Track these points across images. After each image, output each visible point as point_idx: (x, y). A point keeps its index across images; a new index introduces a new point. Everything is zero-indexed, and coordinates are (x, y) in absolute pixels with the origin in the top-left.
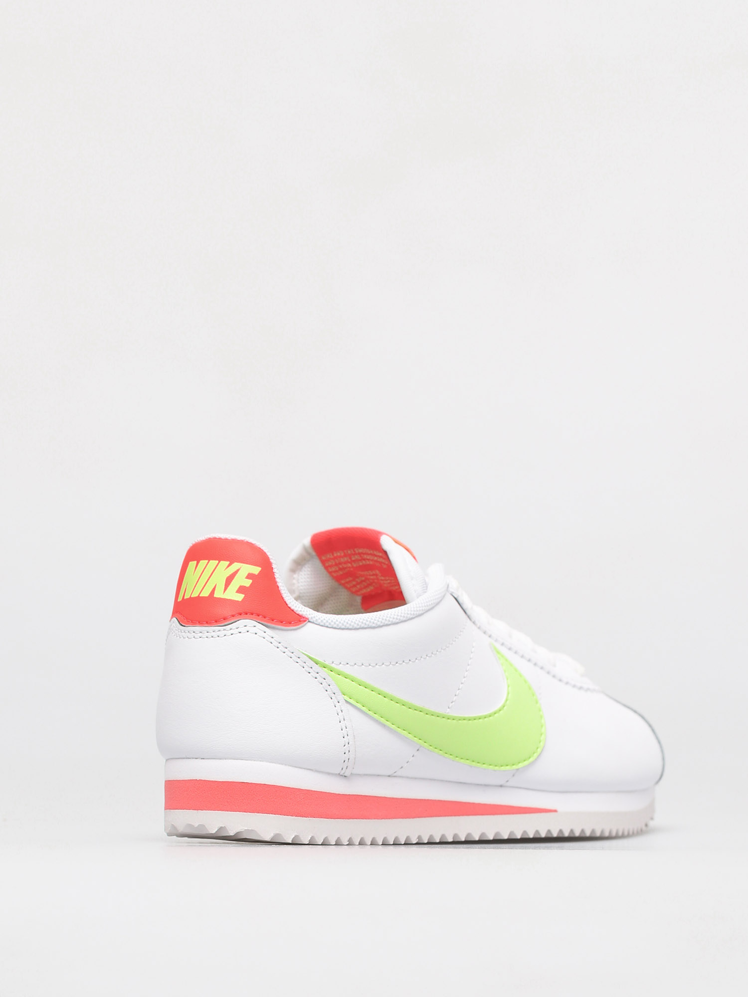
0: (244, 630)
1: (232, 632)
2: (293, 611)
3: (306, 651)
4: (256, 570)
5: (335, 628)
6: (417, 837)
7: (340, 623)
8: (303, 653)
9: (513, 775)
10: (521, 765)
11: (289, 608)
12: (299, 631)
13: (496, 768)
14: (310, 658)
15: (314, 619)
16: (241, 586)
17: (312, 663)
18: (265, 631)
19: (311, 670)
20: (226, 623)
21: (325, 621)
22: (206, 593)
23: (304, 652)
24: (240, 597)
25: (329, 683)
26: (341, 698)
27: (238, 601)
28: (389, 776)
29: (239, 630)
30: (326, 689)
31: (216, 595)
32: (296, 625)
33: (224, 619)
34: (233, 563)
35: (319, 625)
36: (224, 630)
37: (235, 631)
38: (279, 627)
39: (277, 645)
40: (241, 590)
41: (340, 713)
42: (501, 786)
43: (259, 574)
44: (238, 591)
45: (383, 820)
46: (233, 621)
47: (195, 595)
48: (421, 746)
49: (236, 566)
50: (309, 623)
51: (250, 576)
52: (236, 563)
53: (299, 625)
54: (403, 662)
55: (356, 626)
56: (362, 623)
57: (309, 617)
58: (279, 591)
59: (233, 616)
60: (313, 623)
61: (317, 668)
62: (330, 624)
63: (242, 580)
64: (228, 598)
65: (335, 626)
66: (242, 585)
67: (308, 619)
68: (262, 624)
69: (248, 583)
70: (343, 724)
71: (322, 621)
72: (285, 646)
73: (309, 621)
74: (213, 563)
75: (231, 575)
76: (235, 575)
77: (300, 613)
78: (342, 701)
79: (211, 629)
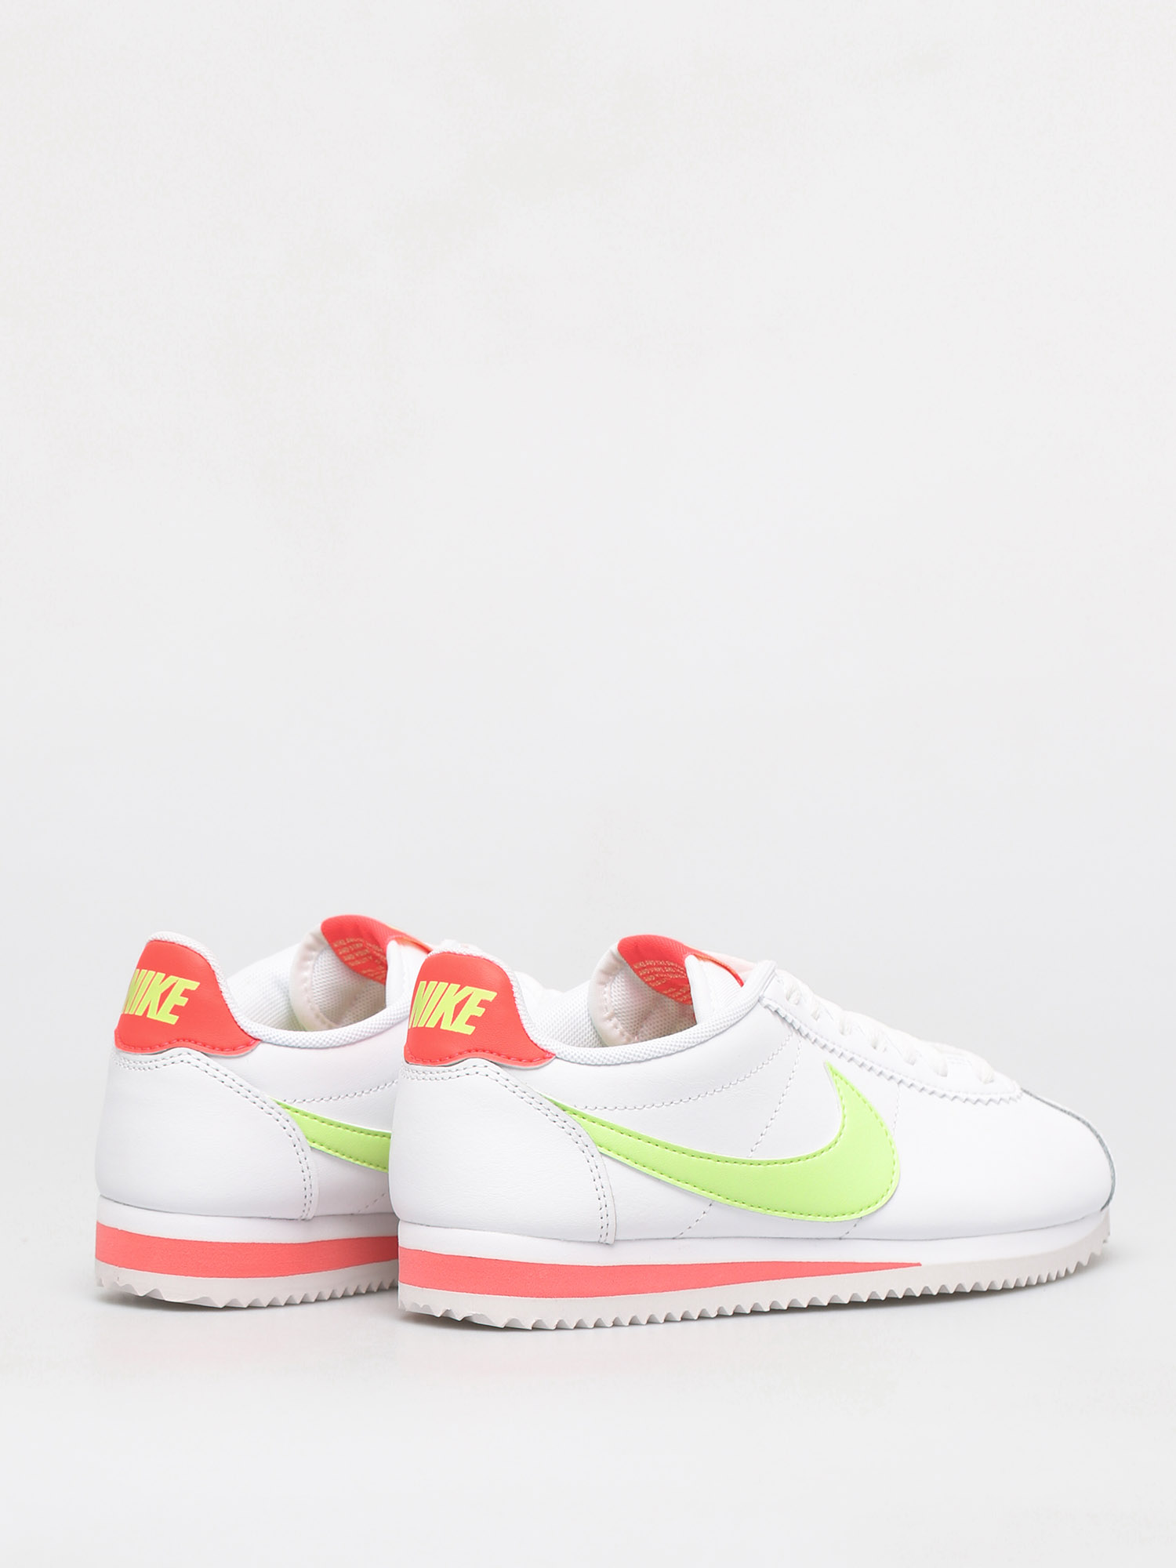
0: (472, 1071)
1: (458, 1073)
2: (536, 1045)
3: (550, 1095)
4: (490, 996)
5: (589, 1065)
6: (717, 1309)
7: (595, 1058)
8: (546, 1098)
9: (855, 1226)
10: (862, 1214)
11: (532, 1041)
12: (542, 1070)
13: (829, 1219)
14: (556, 1104)
15: (562, 1055)
16: (471, 1016)
17: (557, 1110)
18: (499, 1071)
19: (556, 1119)
20: (451, 1063)
21: (575, 1057)
22: (432, 1024)
23: (548, 1097)
24: (469, 1030)
25: (580, 1133)
26: (595, 1150)
27: (467, 1035)
28: (674, 1238)
29: (467, 1071)
30: (576, 1140)
31: (443, 1027)
32: (538, 1064)
33: (450, 1058)
34: (464, 986)
35: (569, 1061)
36: (449, 1071)
37: (462, 1073)
38: (517, 1066)
39: (512, 1090)
40: (471, 1020)
41: (595, 1170)
42: (840, 1239)
43: (493, 1000)
44: (468, 1023)
45: (665, 1293)
46: (460, 1060)
47: (421, 1025)
48: (714, 1201)
49: (467, 990)
50: (556, 1060)
51: (482, 1004)
52: (467, 987)
53: (541, 1063)
54: (681, 1101)
55: (615, 1061)
56: (624, 1057)
57: (556, 1052)
58: (520, 1020)
59: (460, 1054)
60: (562, 1059)
61: (563, 1115)
62: (583, 1060)
63: (473, 1009)
64: (456, 1031)
65: (589, 1062)
66: (473, 1014)
67: (554, 1055)
68: (495, 1063)
69: (480, 1012)
70: (598, 1183)
71: (572, 1057)
72: (524, 1090)
73: (557, 1058)
74: (443, 985)
75: (460, 1002)
76: (466, 1002)
77: (545, 1048)
78: (597, 1155)
79: (435, 1069)
